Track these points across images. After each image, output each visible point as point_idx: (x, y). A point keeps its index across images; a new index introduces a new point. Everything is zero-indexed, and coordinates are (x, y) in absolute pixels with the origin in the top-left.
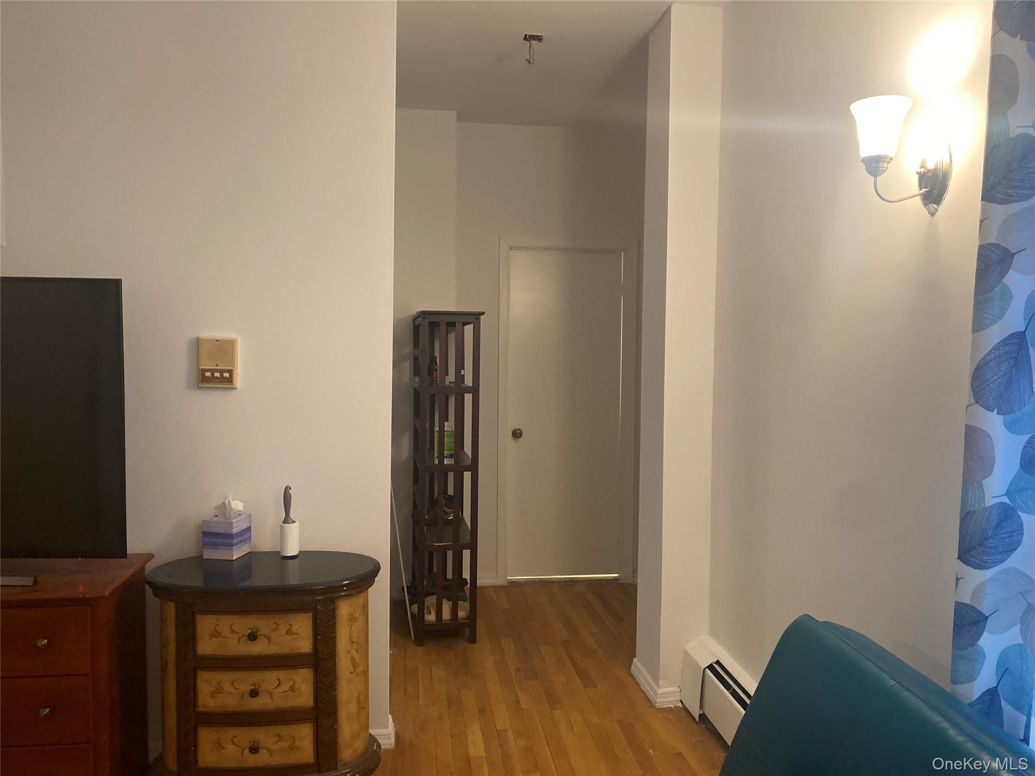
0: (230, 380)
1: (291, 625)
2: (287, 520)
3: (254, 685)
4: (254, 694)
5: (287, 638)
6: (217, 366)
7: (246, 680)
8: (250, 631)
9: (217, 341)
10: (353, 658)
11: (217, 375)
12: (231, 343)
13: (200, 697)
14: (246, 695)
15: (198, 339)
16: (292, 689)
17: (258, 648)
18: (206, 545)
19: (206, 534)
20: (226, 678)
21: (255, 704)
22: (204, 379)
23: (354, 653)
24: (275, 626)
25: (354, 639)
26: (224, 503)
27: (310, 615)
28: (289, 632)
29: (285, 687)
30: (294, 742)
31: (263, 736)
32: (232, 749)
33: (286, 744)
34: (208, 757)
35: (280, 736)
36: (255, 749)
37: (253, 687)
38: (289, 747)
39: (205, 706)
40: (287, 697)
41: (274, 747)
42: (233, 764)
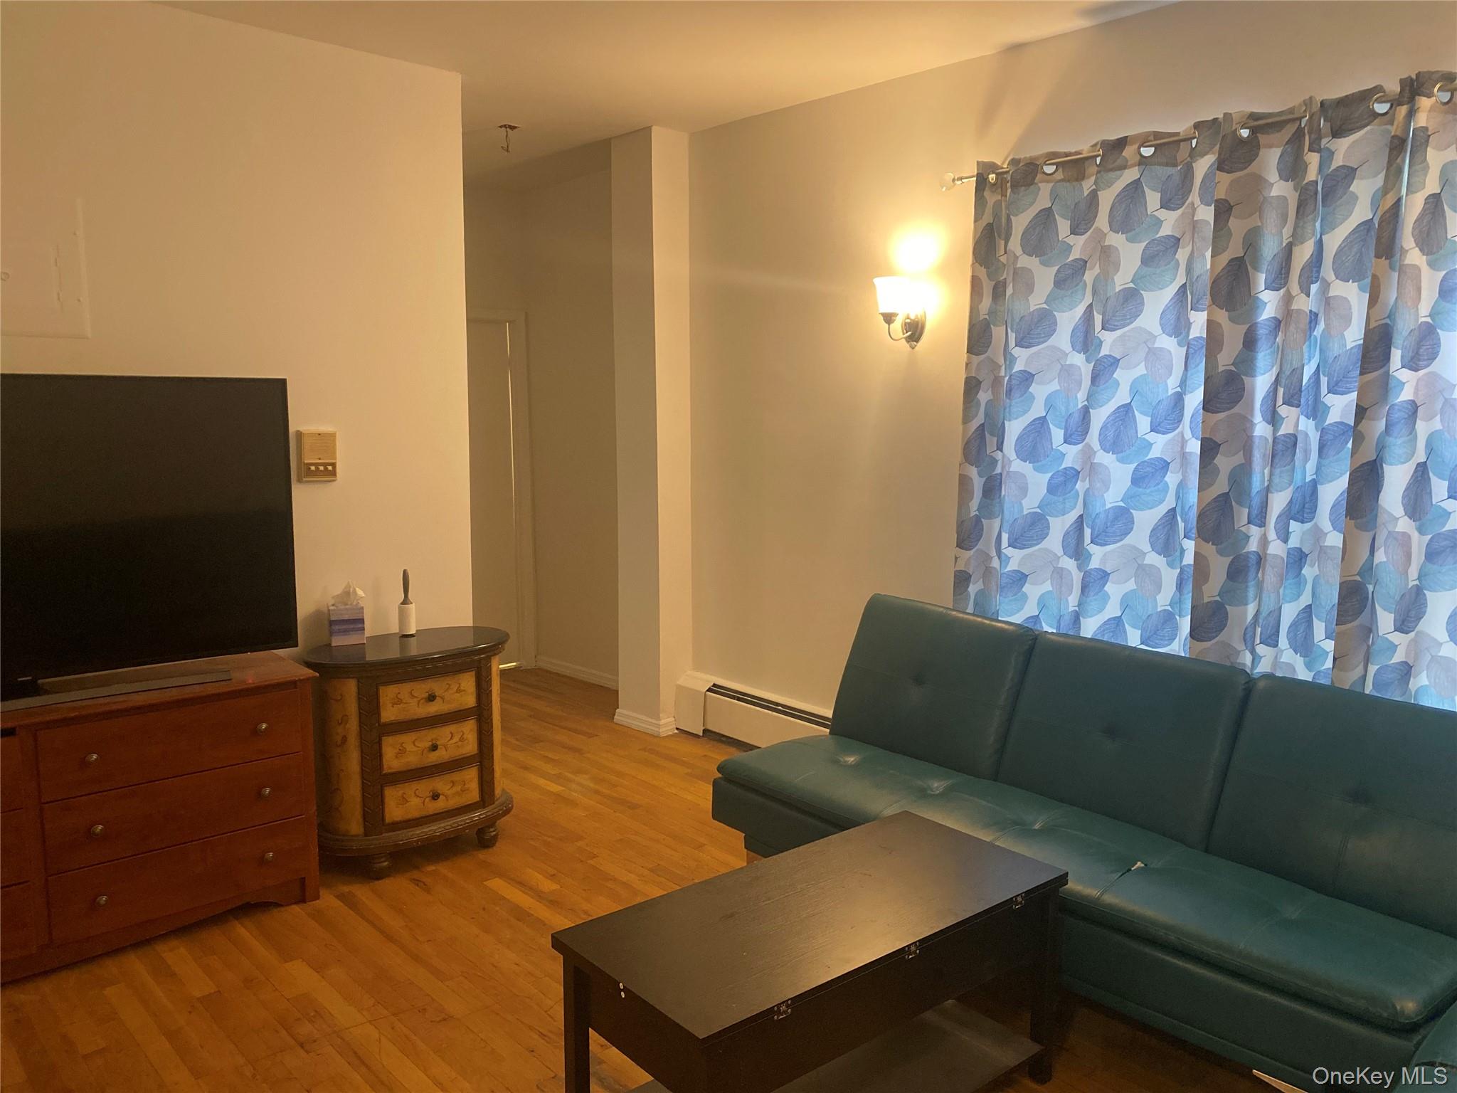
0: (334, 473)
1: (459, 684)
2: (406, 601)
3: (432, 740)
5: (457, 696)
6: (320, 459)
7: (424, 739)
8: (427, 694)
9: (319, 434)
11: (322, 468)
12: (332, 436)
13: (385, 759)
14: (426, 751)
17: (434, 708)
18: (331, 633)
19: (334, 622)
20: (407, 739)
21: (434, 758)
22: (309, 473)
24: (448, 686)
27: (473, 673)
28: (459, 691)
29: (456, 739)
30: (464, 785)
31: (440, 784)
32: (415, 801)
33: (458, 788)
34: (394, 811)
35: (453, 782)
36: (435, 796)
37: (430, 743)
38: (461, 790)
39: (390, 768)
40: (458, 747)
41: (450, 792)
42: (416, 815)
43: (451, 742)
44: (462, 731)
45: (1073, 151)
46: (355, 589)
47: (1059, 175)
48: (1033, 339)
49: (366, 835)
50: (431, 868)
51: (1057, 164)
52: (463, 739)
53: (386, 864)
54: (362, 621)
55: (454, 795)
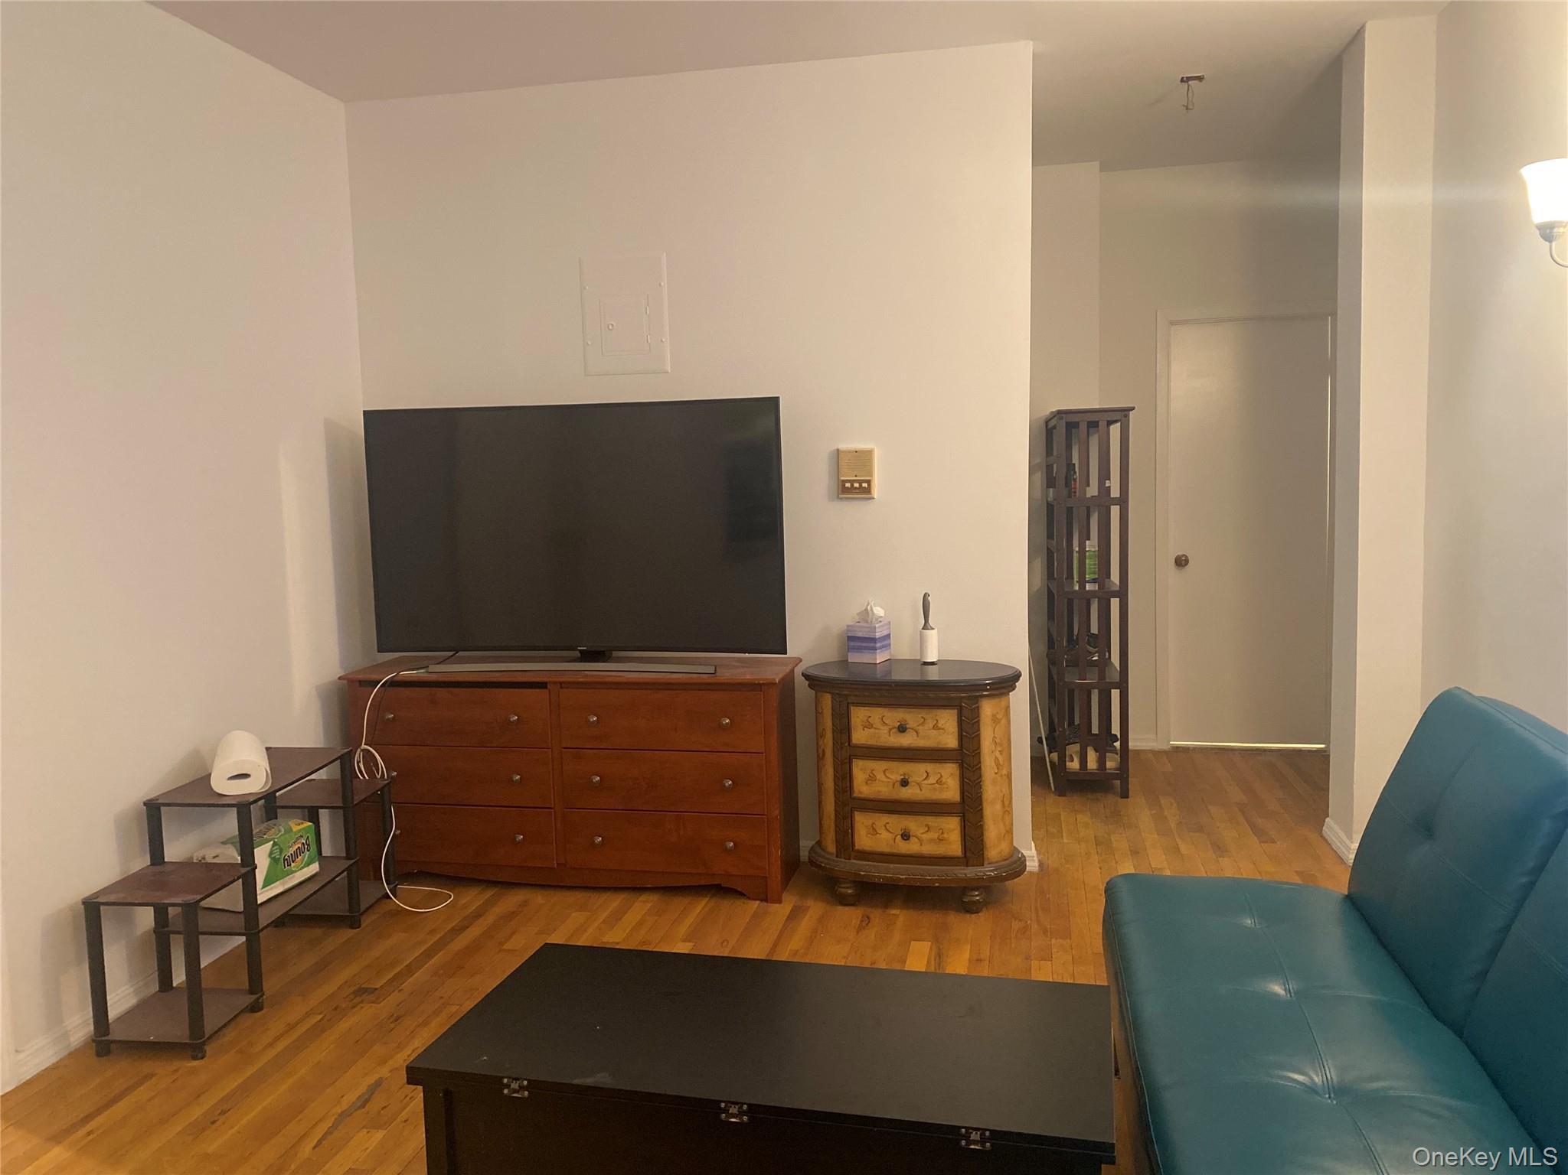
0: (868, 490)
1: (937, 721)
2: (925, 627)
3: (904, 774)
4: (905, 783)
5: (934, 733)
6: (856, 476)
7: (898, 770)
8: (899, 724)
9: (856, 452)
10: (996, 758)
11: (856, 485)
12: (870, 453)
13: (855, 782)
14: (898, 785)
15: (838, 450)
16: (939, 782)
17: (906, 740)
18: (850, 649)
19: (850, 638)
20: (877, 766)
21: (906, 793)
22: (845, 490)
23: (997, 754)
24: (923, 720)
25: (998, 741)
26: (866, 610)
27: (955, 711)
28: (935, 727)
29: (932, 780)
30: (943, 833)
31: (913, 824)
32: (884, 835)
33: (934, 835)
34: (864, 840)
35: (927, 825)
36: (906, 836)
37: (902, 777)
38: (940, 839)
39: (861, 793)
40: (935, 789)
41: (924, 836)
42: (886, 850)
43: (926, 782)
44: (939, 773)
49: (837, 856)
52: (943, 781)
53: (850, 891)
55: (931, 841)
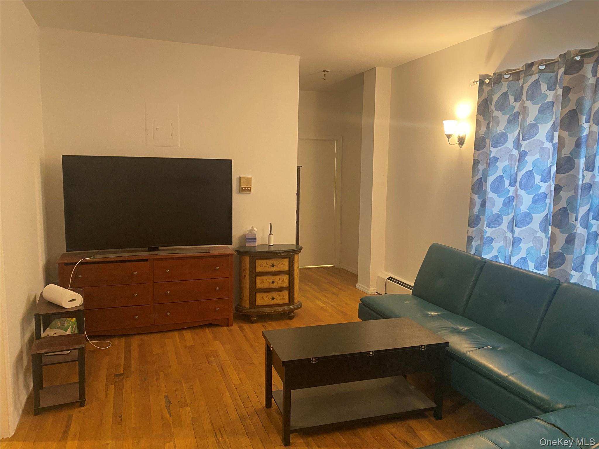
0: (250, 191)
1: (283, 262)
2: (270, 234)
3: (273, 280)
4: (273, 282)
5: (282, 266)
6: (246, 186)
7: (271, 278)
8: (272, 264)
9: (246, 178)
11: (247, 189)
12: (251, 178)
13: (257, 284)
14: (270, 283)
15: (240, 178)
16: (283, 281)
17: (274, 269)
18: (246, 242)
19: (247, 239)
20: (264, 278)
21: (273, 286)
22: (243, 190)
24: (279, 262)
27: (288, 259)
28: (282, 264)
29: (281, 280)
30: (283, 296)
31: (274, 295)
32: (266, 299)
33: (281, 297)
34: (259, 302)
36: (273, 299)
38: (282, 298)
39: (258, 287)
40: (282, 283)
41: (278, 298)
42: (266, 304)
43: (279, 281)
44: (283, 278)
45: (516, 68)
46: (254, 229)
47: (511, 79)
48: (498, 144)
49: (250, 308)
50: (270, 323)
51: (510, 74)
52: (284, 281)
53: (255, 318)
54: (255, 239)
55: (280, 299)
